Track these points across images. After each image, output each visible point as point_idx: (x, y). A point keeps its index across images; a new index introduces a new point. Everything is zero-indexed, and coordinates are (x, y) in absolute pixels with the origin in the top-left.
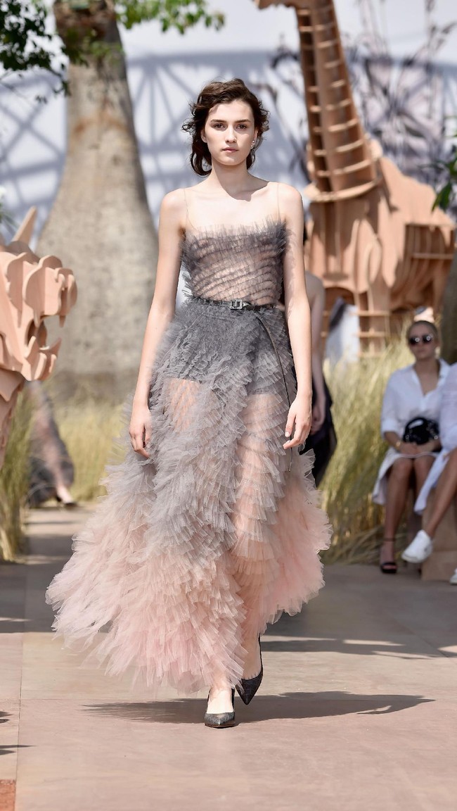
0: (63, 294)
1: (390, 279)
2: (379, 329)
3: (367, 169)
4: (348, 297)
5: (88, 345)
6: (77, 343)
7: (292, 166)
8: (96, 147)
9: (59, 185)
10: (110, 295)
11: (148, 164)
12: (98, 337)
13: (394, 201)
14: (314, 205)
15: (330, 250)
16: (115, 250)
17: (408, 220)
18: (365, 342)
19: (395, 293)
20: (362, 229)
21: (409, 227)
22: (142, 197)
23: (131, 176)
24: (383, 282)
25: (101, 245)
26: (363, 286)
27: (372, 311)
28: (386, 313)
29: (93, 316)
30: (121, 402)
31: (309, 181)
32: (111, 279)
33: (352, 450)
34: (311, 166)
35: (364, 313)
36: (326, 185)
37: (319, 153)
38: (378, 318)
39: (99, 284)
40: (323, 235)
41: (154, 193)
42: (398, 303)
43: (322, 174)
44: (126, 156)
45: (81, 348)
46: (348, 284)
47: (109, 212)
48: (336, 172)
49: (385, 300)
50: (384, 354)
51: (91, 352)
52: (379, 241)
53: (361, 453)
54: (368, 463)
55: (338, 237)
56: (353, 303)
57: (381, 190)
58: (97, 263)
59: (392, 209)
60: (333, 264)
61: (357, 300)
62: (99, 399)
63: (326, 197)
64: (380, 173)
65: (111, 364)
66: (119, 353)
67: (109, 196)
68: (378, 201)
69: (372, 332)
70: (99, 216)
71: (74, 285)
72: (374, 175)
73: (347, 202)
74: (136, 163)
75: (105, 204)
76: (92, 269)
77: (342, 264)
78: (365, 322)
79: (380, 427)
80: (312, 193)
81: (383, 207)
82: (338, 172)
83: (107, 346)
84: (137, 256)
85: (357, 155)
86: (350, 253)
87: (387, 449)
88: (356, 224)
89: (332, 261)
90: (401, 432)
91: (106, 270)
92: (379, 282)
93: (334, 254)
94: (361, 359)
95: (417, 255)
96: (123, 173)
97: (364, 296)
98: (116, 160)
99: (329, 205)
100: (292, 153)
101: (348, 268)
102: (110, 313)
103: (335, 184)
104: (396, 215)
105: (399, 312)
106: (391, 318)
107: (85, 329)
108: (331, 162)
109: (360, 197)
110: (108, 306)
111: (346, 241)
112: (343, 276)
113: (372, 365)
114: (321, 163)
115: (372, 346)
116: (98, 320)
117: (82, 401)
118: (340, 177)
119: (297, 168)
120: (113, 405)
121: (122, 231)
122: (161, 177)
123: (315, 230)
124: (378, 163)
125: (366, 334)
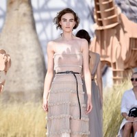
0: (6, 63)
1: (124, 58)
2: (120, 76)
3: (116, 18)
4: (109, 64)
5: (14, 82)
6: (11, 81)
7: (88, 16)
8: (17, 10)
9: (4, 23)
10: (23, 63)
11: (36, 16)
12: (18, 79)
13: (125, 29)
14: (96, 31)
15: (102, 47)
16: (24, 47)
17: (131, 36)
18: (115, 80)
19: (126, 63)
20: (114, 39)
21: (130, 39)
22: (34, 28)
23: (30, 20)
24: (122, 59)
25: (19, 45)
26: (114, 60)
27: (117, 69)
28: (122, 70)
29: (16, 71)
30: (26, 102)
31: (95, 22)
32: (23, 58)
33: (110, 119)
34: (95, 17)
35: (115, 70)
36: (101, 24)
37: (98, 12)
38: (120, 72)
39: (19, 60)
40: (100, 42)
41: (39, 27)
42: (127, 66)
43: (99, 19)
44: (28, 13)
47: (22, 33)
48: (104, 19)
49: (122, 65)
50: (122, 85)
51: (15, 84)
52: (120, 44)
53: (114, 120)
54: (116, 124)
55: (105, 42)
57: (121, 25)
58: (18, 52)
59: (125, 32)
61: (112, 65)
62: (19, 101)
63: (101, 28)
64: (120, 19)
65: (23, 88)
66: (26, 84)
67: (22, 28)
68: (120, 29)
69: (117, 77)
70: (18, 35)
71: (10, 60)
72: (118, 20)
73: (108, 30)
74: (32, 15)
75: (21, 31)
76: (16, 54)
77: (106, 52)
78: (115, 73)
79: (120, 111)
80: (96, 27)
81: (121, 31)
82: (105, 19)
83: (22, 82)
84: (32, 49)
85: (112, 13)
86: (109, 48)
88: (112, 38)
89: (103, 51)
90: (128, 113)
91: (21, 54)
92: (120, 58)
94: (114, 87)
95: (134, 49)
96: (27, 19)
97: (115, 64)
98: (25, 15)
99: (102, 31)
100: (89, 12)
101: (109, 54)
102: (22, 70)
103: (104, 23)
104: (126, 34)
105: (127, 70)
106: (124, 72)
107: (13, 76)
108: (102, 15)
109: (113, 28)
111: (108, 44)
112: (106, 56)
113: (117, 89)
114: (99, 16)
115: (117, 82)
116: (18, 73)
117: (12, 102)
119: (90, 17)
120: (24, 103)
121: (27, 40)
122: (41, 21)
123: (97, 40)
124: (120, 15)
125: (115, 78)
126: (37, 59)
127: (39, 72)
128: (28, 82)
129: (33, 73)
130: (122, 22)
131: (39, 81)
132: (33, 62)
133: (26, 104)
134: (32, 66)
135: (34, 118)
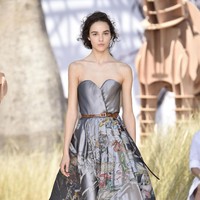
1: (194, 76)
2: (186, 107)
3: (179, 9)
4: (169, 87)
5: (12, 118)
6: (6, 117)
7: (133, 8)
10: (26, 88)
11: (45, 7)
12: (18, 114)
14: (147, 32)
15: (157, 59)
16: (28, 61)
18: (179, 114)
19: (196, 84)
20: (176, 45)
23: (37, 16)
24: (190, 78)
25: (20, 58)
26: (177, 80)
27: (183, 95)
28: (192, 96)
29: (15, 101)
30: (33, 152)
31: (144, 17)
32: (26, 79)
34: (145, 8)
35: (178, 97)
36: (154, 19)
39: (18, 82)
40: (153, 51)
42: (198, 90)
43: (151, 12)
45: (9, 120)
46: (169, 80)
47: (24, 38)
48: (159, 12)
49: (191, 88)
50: (191, 121)
51: (14, 122)
55: (162, 50)
56: (171, 91)
57: (188, 21)
58: (17, 69)
59: (195, 34)
60: (159, 68)
61: (174, 88)
63: (154, 27)
64: (187, 11)
65: (27, 129)
66: (31, 123)
67: (23, 28)
68: (186, 28)
69: (183, 108)
70: (18, 41)
72: (183, 13)
73: (167, 29)
75: (21, 33)
76: (14, 72)
77: (164, 68)
78: (179, 102)
80: (146, 24)
81: (189, 32)
82: (161, 11)
83: (24, 119)
84: (41, 64)
85: (173, 1)
87: (193, 178)
88: (173, 42)
91: (23, 73)
92: (187, 77)
93: (160, 62)
94: (177, 124)
96: (32, 14)
97: (178, 86)
98: (27, 6)
99: (157, 31)
101: (168, 71)
102: (25, 99)
103: (160, 19)
104: (197, 37)
106: (194, 99)
107: (10, 109)
109: (175, 26)
110: (24, 94)
111: (167, 54)
112: (165, 75)
113: (183, 128)
114: (152, 6)
115: (183, 116)
116: (19, 103)
118: (162, 14)
119: (137, 10)
120: (28, 154)
121: (32, 50)
123: (148, 47)
124: (186, 5)
125: (179, 109)
126: (49, 80)
127: (53, 101)
128: (36, 119)
129: (42, 103)
130: (189, 16)
131: (53, 117)
132: (43, 85)
133: (32, 156)
134: (41, 92)
135: (45, 178)
